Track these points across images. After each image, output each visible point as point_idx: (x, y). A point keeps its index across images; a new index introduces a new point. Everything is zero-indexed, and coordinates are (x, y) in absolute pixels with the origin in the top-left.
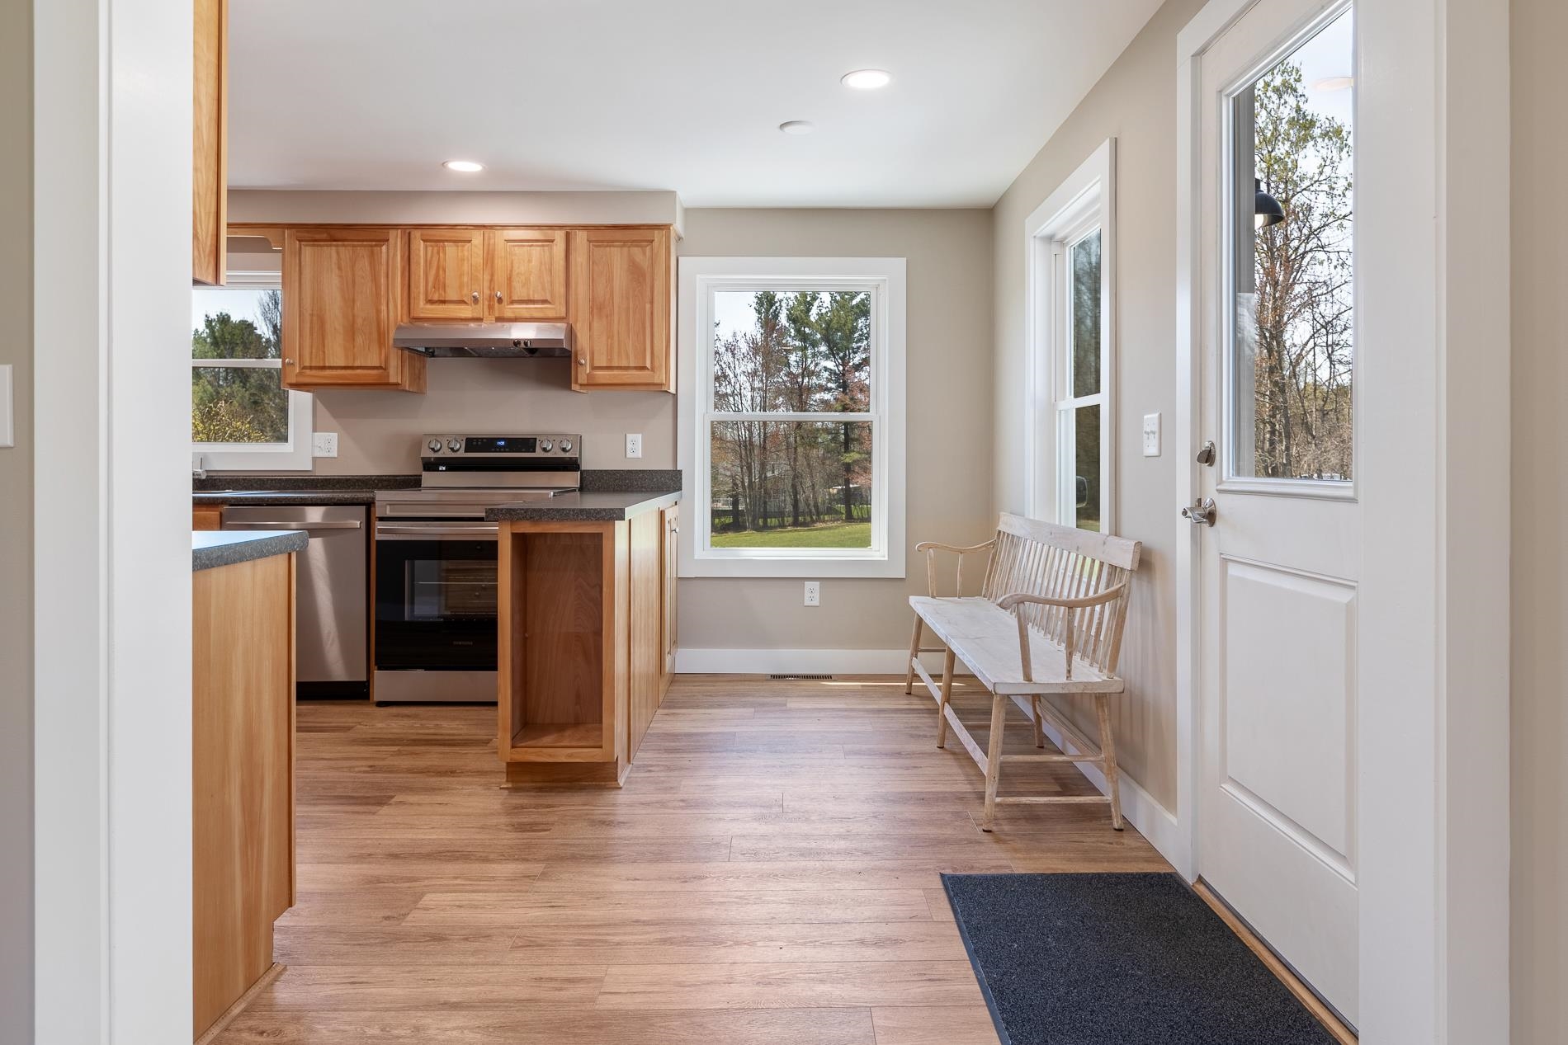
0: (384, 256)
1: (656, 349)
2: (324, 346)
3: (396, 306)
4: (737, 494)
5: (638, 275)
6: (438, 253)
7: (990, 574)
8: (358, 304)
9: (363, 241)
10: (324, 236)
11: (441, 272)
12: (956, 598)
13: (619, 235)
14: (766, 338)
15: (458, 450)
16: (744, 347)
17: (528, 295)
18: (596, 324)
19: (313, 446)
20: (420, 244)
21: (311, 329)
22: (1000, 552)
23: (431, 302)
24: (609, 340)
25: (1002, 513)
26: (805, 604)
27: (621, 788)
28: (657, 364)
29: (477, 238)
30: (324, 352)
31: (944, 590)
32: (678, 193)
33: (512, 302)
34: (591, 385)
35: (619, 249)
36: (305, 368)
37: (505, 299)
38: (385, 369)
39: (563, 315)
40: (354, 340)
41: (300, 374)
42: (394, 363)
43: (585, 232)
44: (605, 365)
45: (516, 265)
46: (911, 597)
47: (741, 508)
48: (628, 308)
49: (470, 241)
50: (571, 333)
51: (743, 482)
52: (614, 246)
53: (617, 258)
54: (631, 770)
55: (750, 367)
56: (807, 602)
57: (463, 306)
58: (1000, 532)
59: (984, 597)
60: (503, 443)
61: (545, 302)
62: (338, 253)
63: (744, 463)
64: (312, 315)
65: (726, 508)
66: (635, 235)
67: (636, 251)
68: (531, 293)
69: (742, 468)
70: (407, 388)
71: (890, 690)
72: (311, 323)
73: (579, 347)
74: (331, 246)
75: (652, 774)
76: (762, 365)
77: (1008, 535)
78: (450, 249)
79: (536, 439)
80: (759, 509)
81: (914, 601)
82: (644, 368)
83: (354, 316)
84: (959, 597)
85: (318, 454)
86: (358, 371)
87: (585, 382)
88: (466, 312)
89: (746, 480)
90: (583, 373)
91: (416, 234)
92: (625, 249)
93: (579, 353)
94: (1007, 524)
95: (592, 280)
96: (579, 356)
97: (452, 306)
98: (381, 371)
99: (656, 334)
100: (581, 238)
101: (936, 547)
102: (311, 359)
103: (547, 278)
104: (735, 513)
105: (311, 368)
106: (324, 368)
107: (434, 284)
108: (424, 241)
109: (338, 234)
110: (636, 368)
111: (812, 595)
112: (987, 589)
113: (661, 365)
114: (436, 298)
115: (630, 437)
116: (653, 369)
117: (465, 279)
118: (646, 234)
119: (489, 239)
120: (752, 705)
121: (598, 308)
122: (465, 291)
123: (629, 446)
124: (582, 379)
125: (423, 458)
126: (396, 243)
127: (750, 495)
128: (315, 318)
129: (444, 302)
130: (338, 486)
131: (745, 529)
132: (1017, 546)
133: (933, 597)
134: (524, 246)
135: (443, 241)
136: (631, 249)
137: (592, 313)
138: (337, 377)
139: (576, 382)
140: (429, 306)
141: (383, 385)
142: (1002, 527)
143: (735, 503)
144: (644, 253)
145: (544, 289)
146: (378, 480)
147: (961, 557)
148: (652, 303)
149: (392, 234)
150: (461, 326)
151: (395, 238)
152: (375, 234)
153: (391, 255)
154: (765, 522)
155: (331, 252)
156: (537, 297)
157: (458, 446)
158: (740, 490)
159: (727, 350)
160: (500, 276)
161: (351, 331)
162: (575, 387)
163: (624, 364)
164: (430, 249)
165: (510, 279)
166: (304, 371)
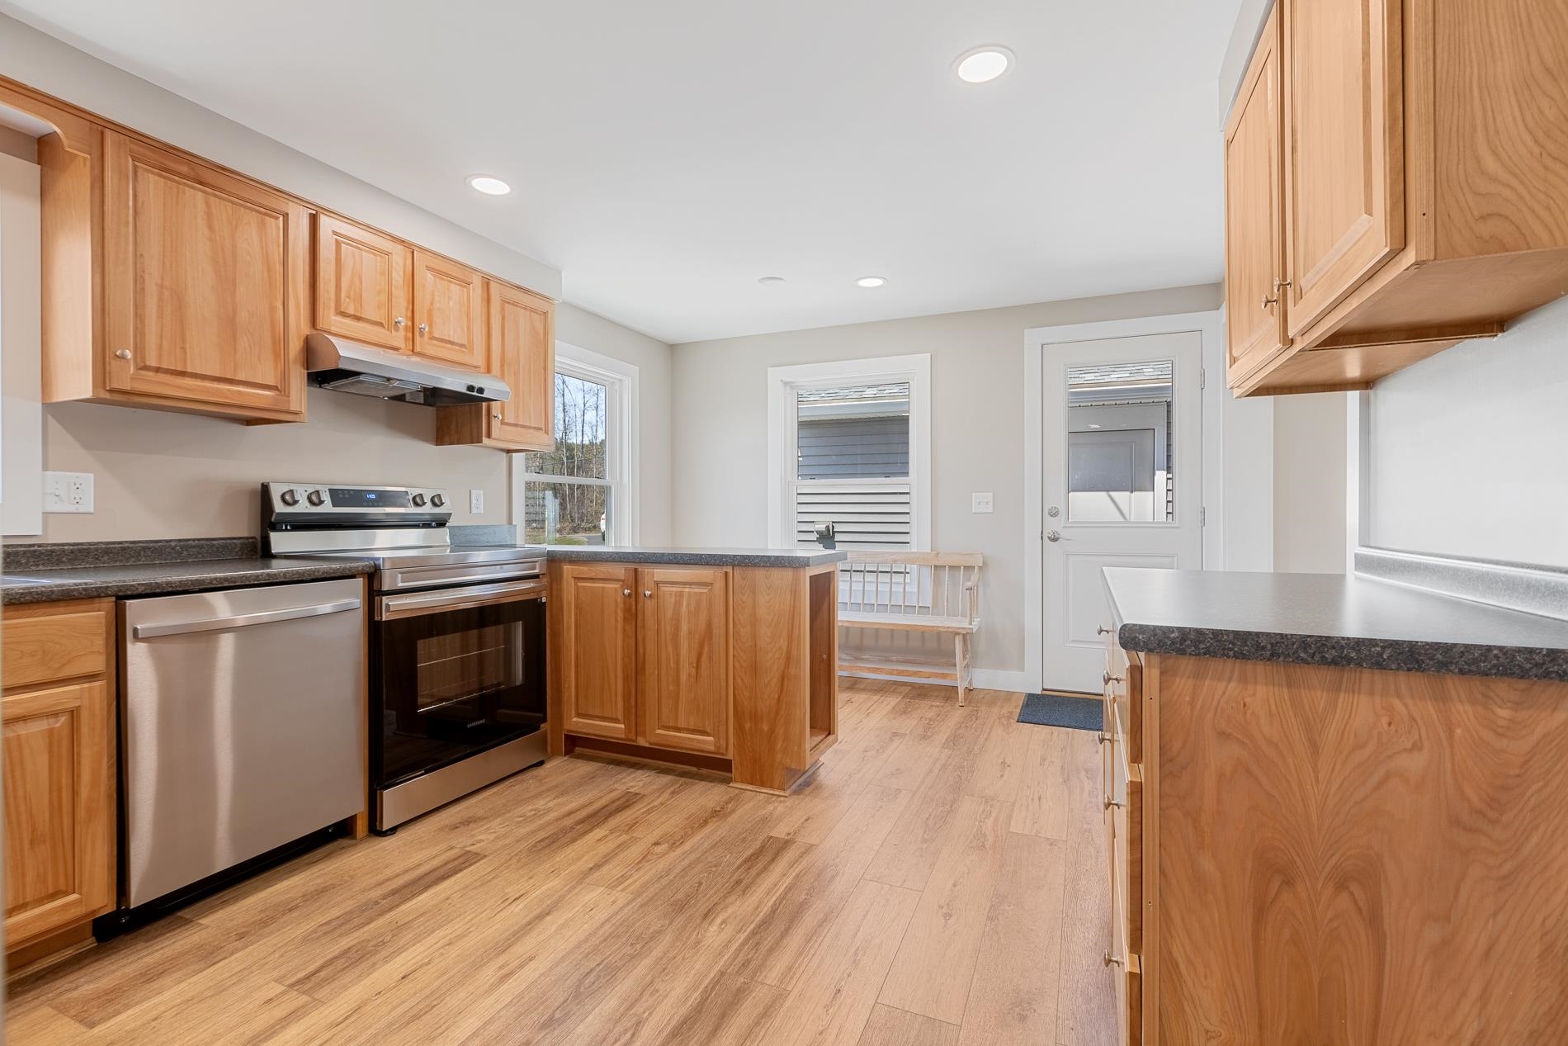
2: (184, 340)
3: (298, 309)
5: (537, 341)
8: (241, 290)
11: (356, 281)
13: (522, 297)
15: (322, 504)
17: (449, 333)
20: (329, 237)
21: (160, 309)
23: (344, 314)
24: (516, 399)
28: (549, 427)
29: (397, 252)
30: (183, 349)
33: (432, 338)
35: (523, 311)
36: (146, 368)
37: (426, 334)
38: (278, 390)
39: (480, 364)
40: (235, 340)
41: (137, 376)
42: (296, 387)
43: (497, 284)
44: (513, 421)
45: (436, 299)
49: (389, 254)
52: (519, 307)
53: (522, 320)
57: (381, 330)
60: (373, 496)
61: (463, 346)
62: (207, 204)
64: (161, 287)
66: (535, 303)
67: (535, 317)
72: (160, 299)
74: (194, 188)
78: (367, 255)
79: (407, 492)
82: (540, 429)
83: (233, 302)
86: (238, 387)
87: (496, 436)
90: (496, 427)
91: (327, 221)
92: (528, 313)
95: (503, 334)
96: (492, 410)
97: (367, 326)
98: (274, 392)
99: (548, 400)
100: (495, 289)
102: (160, 356)
103: (465, 321)
105: (158, 370)
106: (183, 374)
107: (348, 292)
108: (336, 234)
109: (204, 173)
110: (535, 428)
114: (351, 311)
116: (546, 432)
119: (410, 260)
121: (507, 364)
122: (384, 312)
123: (473, 501)
124: (496, 433)
128: (166, 293)
129: (357, 318)
130: (106, 558)
134: (444, 279)
135: (359, 244)
136: (532, 314)
137: (503, 367)
138: (206, 391)
139: (489, 435)
140: (339, 319)
144: (541, 321)
145: (462, 332)
146: (182, 547)
148: (545, 370)
153: (291, 236)
155: (195, 196)
156: (456, 339)
160: (421, 307)
161: (229, 325)
163: (527, 424)
165: (431, 313)
166: (142, 372)
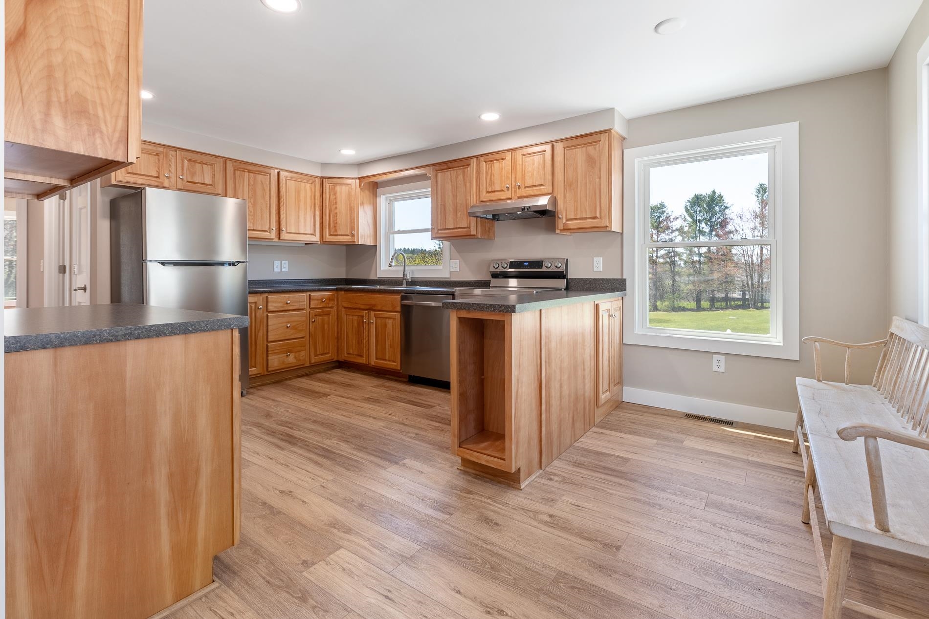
0: (469, 172)
1: (602, 205)
2: (446, 219)
3: (473, 197)
4: (745, 290)
5: (591, 161)
6: (491, 167)
7: (881, 368)
8: (458, 197)
9: (461, 166)
10: (445, 167)
11: (492, 176)
12: (844, 384)
13: (581, 141)
14: (762, 209)
15: (506, 268)
16: (748, 216)
17: (533, 182)
18: (568, 195)
19: (450, 266)
20: (483, 165)
21: (441, 211)
22: (891, 351)
23: (488, 192)
24: (575, 204)
25: (894, 317)
26: (713, 370)
27: (521, 490)
28: (603, 215)
29: (508, 156)
30: (446, 222)
31: (830, 375)
32: (616, 108)
33: (525, 187)
34: (566, 229)
35: (581, 149)
36: (439, 230)
37: (521, 187)
38: (469, 228)
39: (551, 191)
40: (457, 214)
41: (437, 233)
42: (473, 224)
43: (562, 143)
44: (573, 218)
45: (527, 167)
46: (797, 378)
47: (747, 297)
48: (586, 183)
49: (505, 159)
50: (554, 201)
51: (748, 284)
52: (578, 148)
53: (579, 154)
54: (540, 475)
55: (752, 225)
56: (715, 369)
57: (502, 193)
58: (892, 334)
59: (875, 386)
60: (527, 264)
61: (541, 185)
62: (451, 174)
63: (748, 274)
64: (441, 205)
65: (739, 297)
66: (590, 139)
67: (590, 149)
68: (534, 181)
69: (747, 277)
70: (479, 237)
71: (778, 445)
72: (441, 208)
73: (559, 209)
74: (447, 171)
75: (550, 483)
76: (760, 223)
77: (900, 338)
78: (497, 164)
79: (543, 261)
80: (758, 298)
81: (799, 380)
82: (595, 218)
83: (457, 203)
84: (847, 384)
85: (452, 270)
86: (459, 230)
87: (562, 228)
88: (503, 195)
89: (750, 283)
90: (561, 223)
91: (482, 159)
92: (584, 149)
93: (559, 212)
94: (899, 327)
95: (565, 170)
96: (559, 214)
97: (497, 193)
98: (468, 229)
99: (602, 197)
100: (559, 147)
101: (822, 341)
102: (441, 225)
103: (542, 172)
104: (744, 299)
105: (441, 230)
106: (446, 229)
107: (490, 182)
108: (485, 162)
109: (450, 165)
110: (591, 218)
111: (719, 364)
112: (877, 381)
113: (605, 215)
114: (490, 190)
115: (595, 259)
116: (600, 218)
117: (503, 178)
118: (596, 137)
119: (514, 156)
120: (658, 437)
121: (570, 185)
122: (503, 185)
123: (595, 264)
124: (561, 226)
125: (490, 272)
126: (473, 165)
127: (752, 291)
129: (494, 192)
130: (459, 285)
131: (749, 308)
132: (908, 350)
133: (819, 380)
134: (530, 156)
135: (494, 161)
136: (588, 148)
137: (565, 189)
138: (450, 233)
139: (558, 229)
140: (487, 195)
141: (468, 236)
142: (893, 329)
143: (744, 294)
144: (595, 149)
145: (540, 178)
146: (474, 283)
147: (848, 351)
148: (600, 178)
149: (472, 160)
150: (502, 202)
151: (473, 162)
152: (464, 163)
153: (471, 171)
154: (762, 304)
155: (448, 174)
156: (537, 183)
157: (506, 265)
158: (746, 288)
159: (737, 217)
160: (519, 175)
161: (456, 211)
162: (558, 231)
163: (584, 216)
164: (488, 165)
165: (524, 175)
